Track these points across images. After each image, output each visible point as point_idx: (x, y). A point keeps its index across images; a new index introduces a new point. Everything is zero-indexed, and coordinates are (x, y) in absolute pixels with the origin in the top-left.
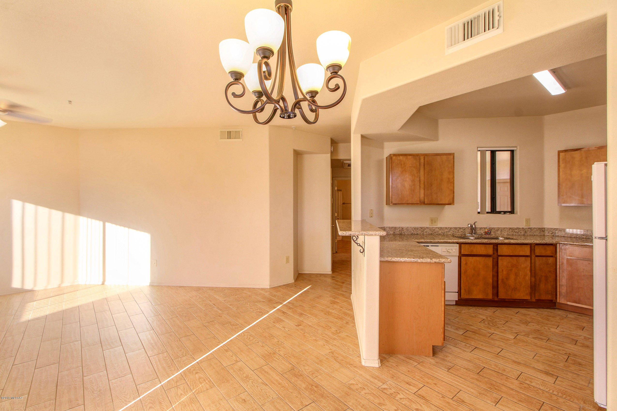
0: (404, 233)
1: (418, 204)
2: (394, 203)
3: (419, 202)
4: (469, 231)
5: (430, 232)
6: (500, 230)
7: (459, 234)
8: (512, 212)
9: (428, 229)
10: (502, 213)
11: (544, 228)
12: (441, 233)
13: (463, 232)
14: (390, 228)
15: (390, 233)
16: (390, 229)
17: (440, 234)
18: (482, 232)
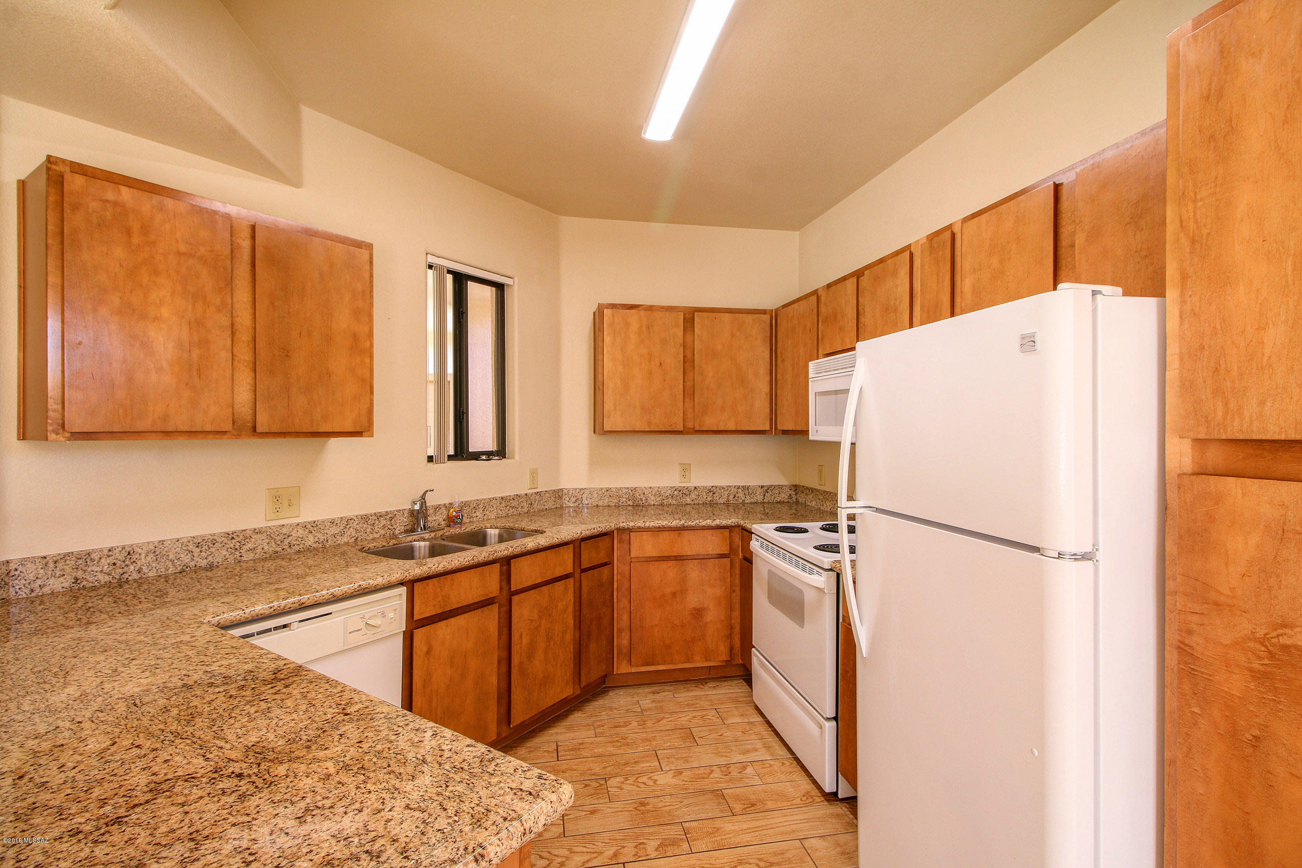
0: (139, 571)
1: (225, 433)
2: (76, 429)
3: (228, 427)
4: (405, 520)
5: (270, 548)
6: (481, 506)
7: (376, 537)
8: (501, 452)
9: (260, 536)
10: (484, 457)
11: (562, 490)
12: (315, 545)
13: (389, 529)
14: (46, 564)
15: (46, 590)
16: (51, 565)
17: (309, 549)
18: (441, 520)
